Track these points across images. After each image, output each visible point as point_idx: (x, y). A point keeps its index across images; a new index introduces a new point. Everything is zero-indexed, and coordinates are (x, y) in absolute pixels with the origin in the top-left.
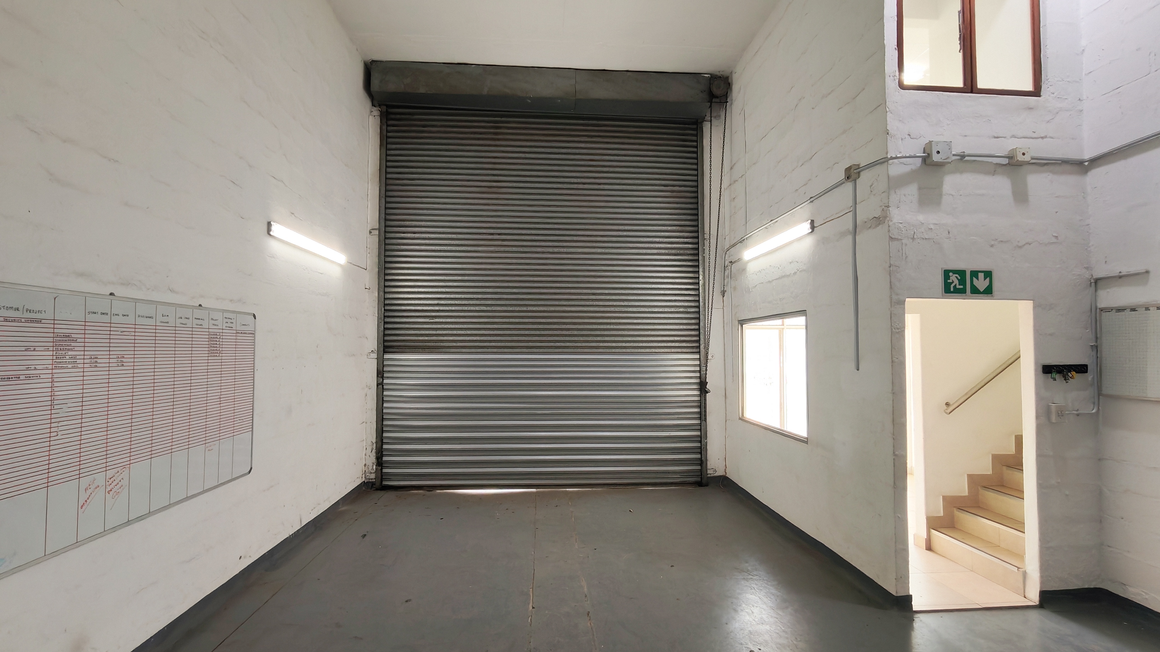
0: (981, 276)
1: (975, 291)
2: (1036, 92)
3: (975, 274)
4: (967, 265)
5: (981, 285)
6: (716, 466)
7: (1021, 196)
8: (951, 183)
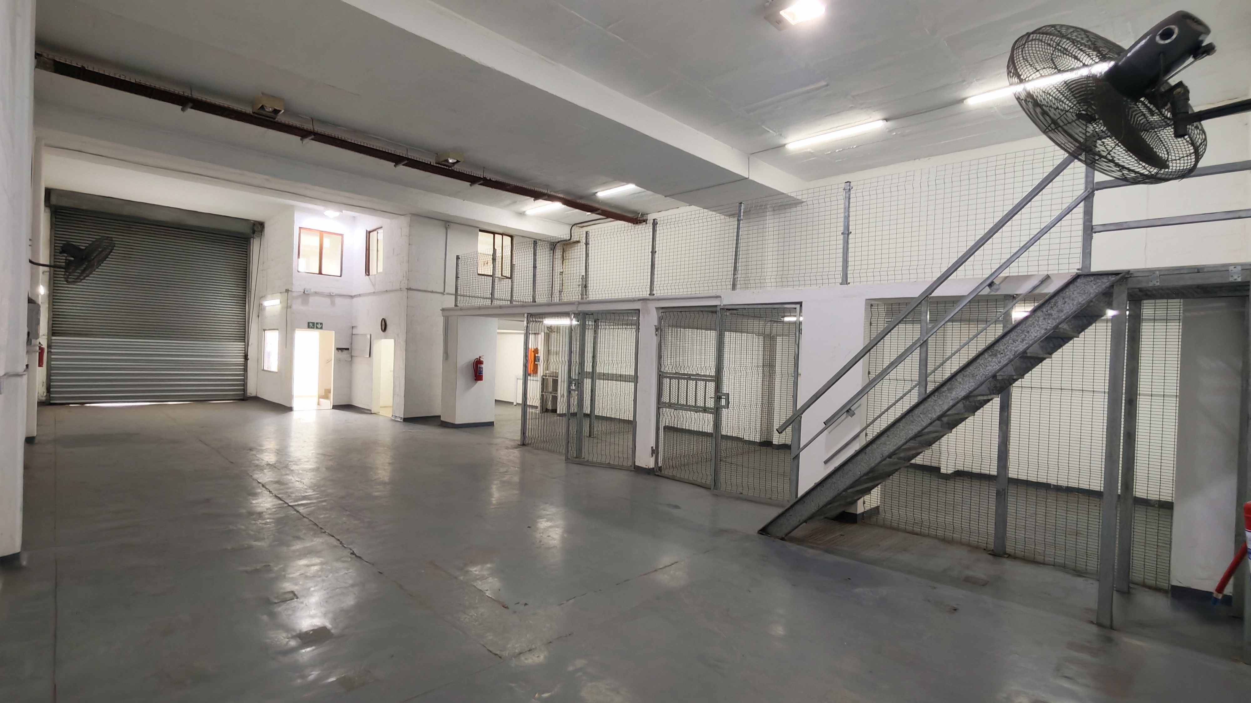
0: (319, 324)
1: (317, 328)
2: (341, 276)
3: (317, 323)
4: (315, 321)
5: (319, 326)
6: (251, 390)
7: (333, 303)
8: (312, 299)
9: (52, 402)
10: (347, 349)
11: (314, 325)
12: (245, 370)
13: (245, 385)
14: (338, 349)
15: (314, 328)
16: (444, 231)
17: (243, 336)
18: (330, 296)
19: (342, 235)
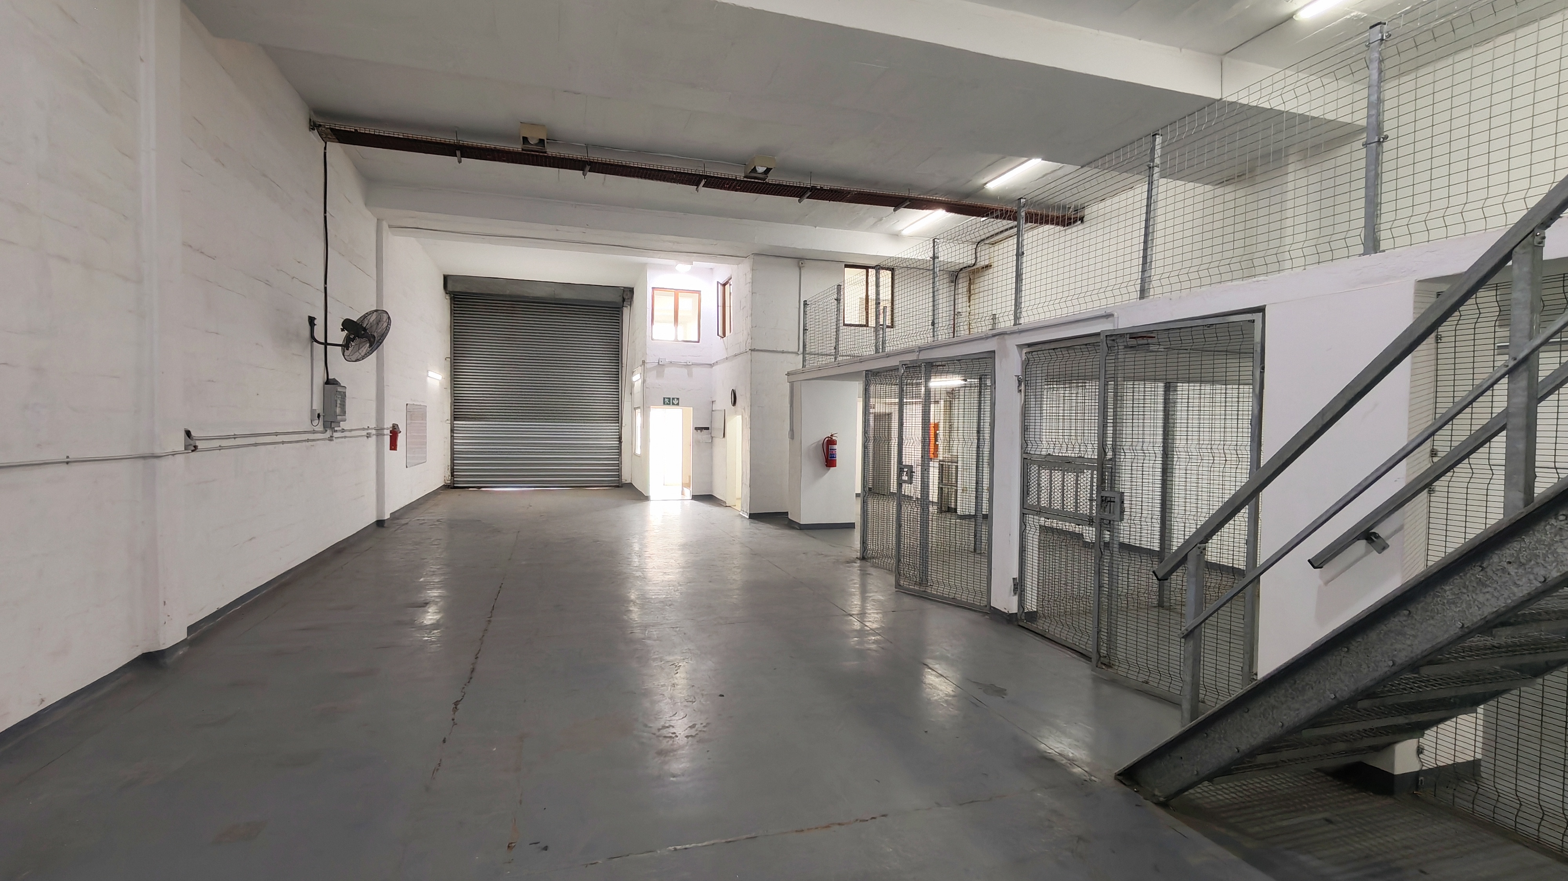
0: (676, 399)
1: (673, 404)
2: (698, 342)
3: (673, 399)
4: (671, 397)
5: (675, 402)
6: (626, 477)
7: (690, 374)
8: (668, 371)
9: (455, 485)
10: (707, 429)
11: (669, 401)
12: (620, 454)
13: (619, 470)
14: (697, 429)
15: (670, 404)
16: (798, 269)
17: (617, 418)
18: (687, 365)
19: (699, 292)
